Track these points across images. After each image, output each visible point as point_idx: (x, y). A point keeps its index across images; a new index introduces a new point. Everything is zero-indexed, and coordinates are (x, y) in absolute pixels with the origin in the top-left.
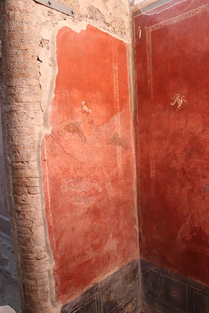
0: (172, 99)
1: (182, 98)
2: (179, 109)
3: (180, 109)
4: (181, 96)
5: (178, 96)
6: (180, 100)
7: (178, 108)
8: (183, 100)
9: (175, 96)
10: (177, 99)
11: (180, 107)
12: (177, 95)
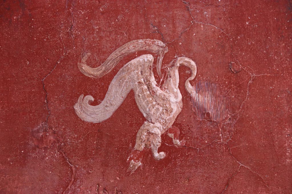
0: (86, 69)
1: (176, 74)
2: (147, 153)
3: (159, 155)
4: (168, 59)
5: (141, 53)
6: (160, 84)
7: (140, 146)
8: (182, 87)
9: (115, 55)
10: (135, 74)
11: (158, 142)
12: (131, 47)
